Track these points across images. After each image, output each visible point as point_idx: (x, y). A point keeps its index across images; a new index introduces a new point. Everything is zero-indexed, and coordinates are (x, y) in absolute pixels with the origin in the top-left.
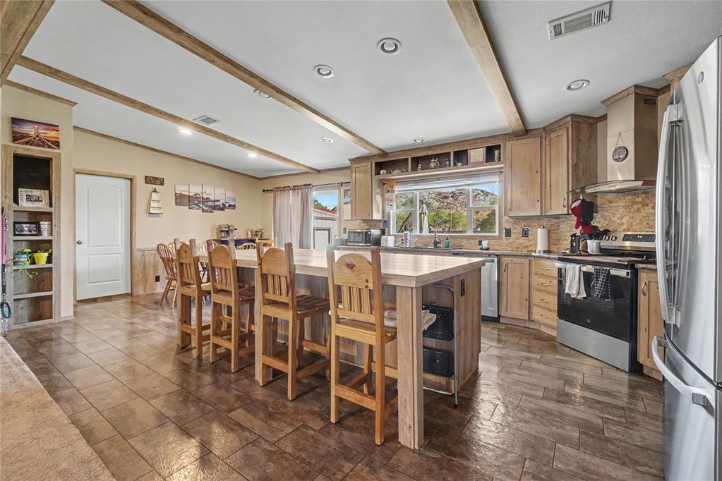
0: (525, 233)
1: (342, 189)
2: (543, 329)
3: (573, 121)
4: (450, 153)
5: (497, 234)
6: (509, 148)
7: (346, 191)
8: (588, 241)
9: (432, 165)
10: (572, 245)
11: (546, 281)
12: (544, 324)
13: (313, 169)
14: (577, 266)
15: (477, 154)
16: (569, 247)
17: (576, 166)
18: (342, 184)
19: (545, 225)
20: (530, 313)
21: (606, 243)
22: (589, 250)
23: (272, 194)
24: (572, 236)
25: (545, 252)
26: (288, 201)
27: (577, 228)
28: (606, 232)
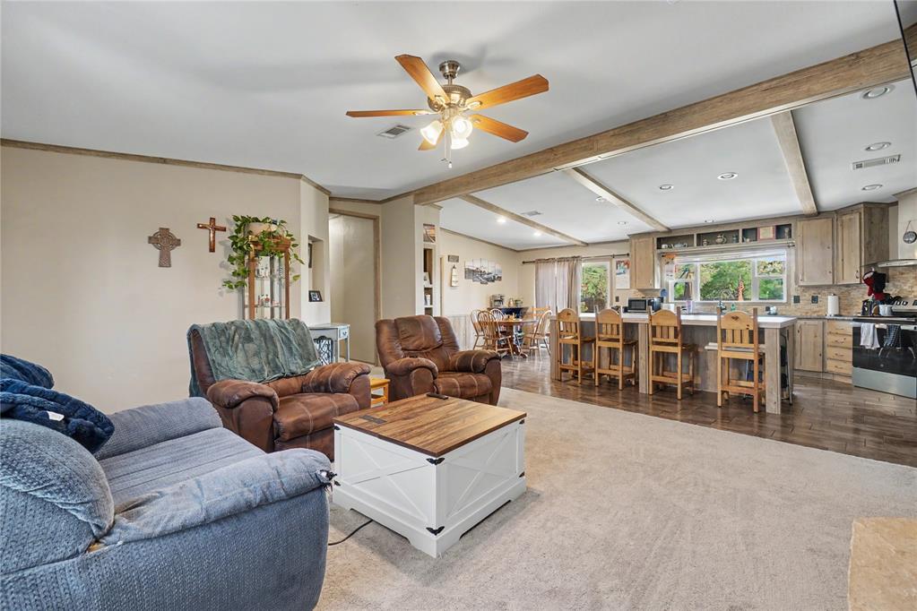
0: (815, 300)
1: (614, 261)
2: (838, 379)
3: (865, 207)
4: (738, 231)
5: (785, 300)
6: (799, 228)
7: (618, 263)
8: (880, 306)
9: (719, 240)
10: (864, 309)
11: (841, 339)
12: (839, 374)
13: (583, 242)
14: (872, 325)
15: (767, 233)
16: (861, 311)
17: (868, 245)
18: (614, 256)
19: (835, 292)
20: (824, 365)
21: (898, 307)
22: (881, 313)
23: (533, 266)
24: (864, 302)
25: (836, 315)
26: (553, 273)
27: (869, 295)
28: (898, 298)
